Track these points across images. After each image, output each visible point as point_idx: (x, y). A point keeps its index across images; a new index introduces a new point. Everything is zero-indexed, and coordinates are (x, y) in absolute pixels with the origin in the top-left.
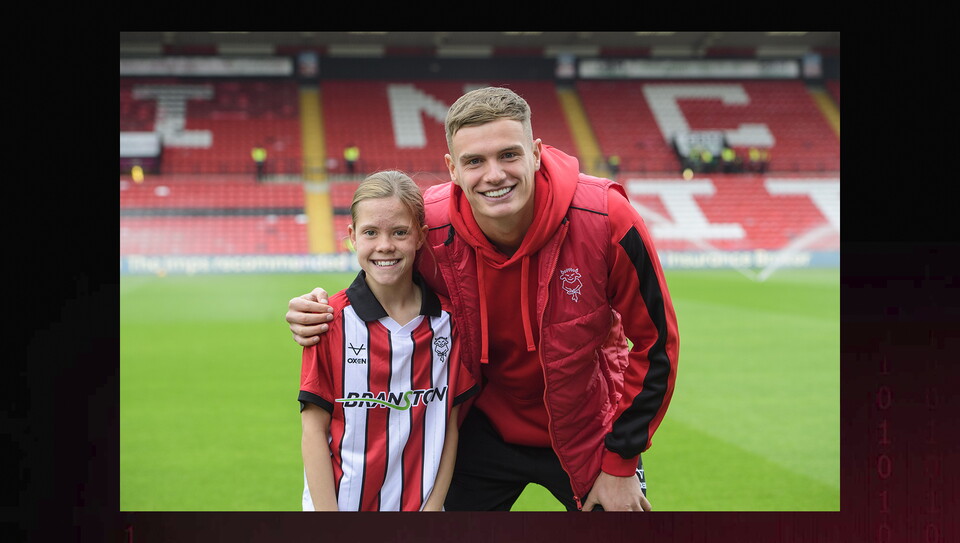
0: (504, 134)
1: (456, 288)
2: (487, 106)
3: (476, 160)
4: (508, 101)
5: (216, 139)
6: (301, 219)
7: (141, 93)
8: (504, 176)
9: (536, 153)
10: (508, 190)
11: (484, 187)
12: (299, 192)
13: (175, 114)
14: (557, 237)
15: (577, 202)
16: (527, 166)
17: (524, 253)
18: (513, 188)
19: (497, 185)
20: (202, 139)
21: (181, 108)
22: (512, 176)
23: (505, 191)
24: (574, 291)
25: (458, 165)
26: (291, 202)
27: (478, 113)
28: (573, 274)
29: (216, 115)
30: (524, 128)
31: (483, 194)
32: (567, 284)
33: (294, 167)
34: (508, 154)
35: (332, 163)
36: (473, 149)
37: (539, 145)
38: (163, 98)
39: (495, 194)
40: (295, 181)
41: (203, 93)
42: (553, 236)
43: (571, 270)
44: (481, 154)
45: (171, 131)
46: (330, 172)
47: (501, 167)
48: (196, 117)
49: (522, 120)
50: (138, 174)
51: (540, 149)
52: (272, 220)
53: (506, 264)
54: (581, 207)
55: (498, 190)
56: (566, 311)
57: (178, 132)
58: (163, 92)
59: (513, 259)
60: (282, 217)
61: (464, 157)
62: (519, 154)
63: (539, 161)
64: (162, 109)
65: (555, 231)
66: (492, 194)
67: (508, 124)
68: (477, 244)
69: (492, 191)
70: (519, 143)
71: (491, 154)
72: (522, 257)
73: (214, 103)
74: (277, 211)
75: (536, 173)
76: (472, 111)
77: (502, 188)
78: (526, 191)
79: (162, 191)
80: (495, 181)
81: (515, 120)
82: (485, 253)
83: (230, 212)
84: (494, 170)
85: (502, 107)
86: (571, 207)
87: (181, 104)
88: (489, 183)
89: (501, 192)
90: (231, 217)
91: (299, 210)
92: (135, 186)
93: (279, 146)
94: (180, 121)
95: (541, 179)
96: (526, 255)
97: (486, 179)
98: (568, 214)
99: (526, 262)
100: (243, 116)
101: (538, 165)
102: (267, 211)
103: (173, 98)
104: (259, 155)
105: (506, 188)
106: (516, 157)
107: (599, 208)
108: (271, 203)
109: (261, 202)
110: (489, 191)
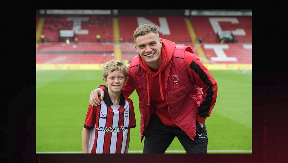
0: (150, 38)
1: (141, 83)
2: (145, 30)
3: (143, 46)
4: (151, 28)
5: (90, 32)
6: (113, 55)
7: (69, 19)
8: (151, 50)
9: (161, 42)
10: (153, 54)
11: (146, 54)
12: (112, 47)
13: (78, 25)
14: (169, 66)
15: (175, 55)
16: (158, 46)
17: (160, 71)
18: (154, 53)
19: (149, 53)
20: (85, 32)
21: (80, 23)
22: (154, 50)
23: (152, 54)
24: (176, 81)
25: (138, 48)
26: (110, 50)
27: (142, 32)
28: (175, 76)
29: (90, 26)
30: (156, 35)
31: (146, 56)
32: (174, 80)
33: (111, 40)
34: (152, 44)
35: (122, 39)
36: (142, 43)
37: (162, 40)
38: (75, 20)
39: (149, 55)
40: (111, 44)
41: (86, 19)
42: (168, 66)
43: (175, 75)
44: (144, 44)
45: (77, 30)
46: (121, 42)
47: (150, 47)
48: (84, 26)
49: (156, 33)
50: (68, 42)
51: (162, 41)
52: (105, 55)
53: (155, 75)
54: (176, 57)
55: (150, 54)
56: (174, 88)
57: (79, 30)
58: (75, 19)
59: (157, 74)
60: (108, 54)
61: (139, 45)
62: (155, 43)
63: (162, 45)
64: (75, 24)
65: (168, 64)
66: (148, 56)
67: (152, 34)
68: (146, 70)
69: (148, 55)
70: (155, 40)
71: (147, 44)
72: (159, 73)
73: (89, 22)
74: (106, 52)
75: (161, 48)
76: (141, 31)
77: (151, 54)
78: (158, 53)
79: (75, 46)
80: (149, 52)
81: (153, 33)
82: (149, 72)
83: (94, 52)
84: (148, 49)
85: (149, 29)
86: (173, 57)
87: (80, 22)
88: (147, 52)
89: (151, 55)
90: (93, 54)
91: (112, 52)
92: (67, 45)
93: (107, 34)
94: (80, 27)
95: (163, 49)
96: (160, 72)
97: (146, 51)
98: (172, 59)
99: (160, 74)
100: (97, 26)
101: (162, 46)
102: (103, 52)
103: (78, 21)
104: (98, 37)
105: (152, 53)
106: (155, 44)
107: (182, 57)
108: (105, 50)
109: (102, 50)
110: (147, 55)
